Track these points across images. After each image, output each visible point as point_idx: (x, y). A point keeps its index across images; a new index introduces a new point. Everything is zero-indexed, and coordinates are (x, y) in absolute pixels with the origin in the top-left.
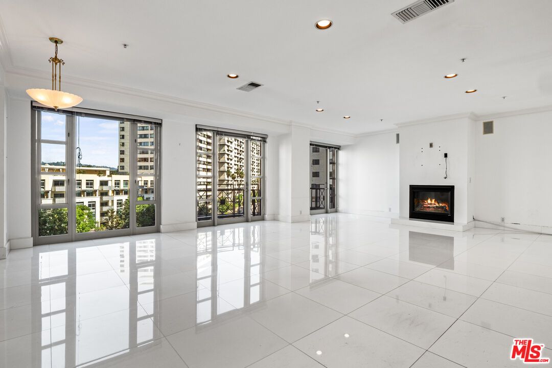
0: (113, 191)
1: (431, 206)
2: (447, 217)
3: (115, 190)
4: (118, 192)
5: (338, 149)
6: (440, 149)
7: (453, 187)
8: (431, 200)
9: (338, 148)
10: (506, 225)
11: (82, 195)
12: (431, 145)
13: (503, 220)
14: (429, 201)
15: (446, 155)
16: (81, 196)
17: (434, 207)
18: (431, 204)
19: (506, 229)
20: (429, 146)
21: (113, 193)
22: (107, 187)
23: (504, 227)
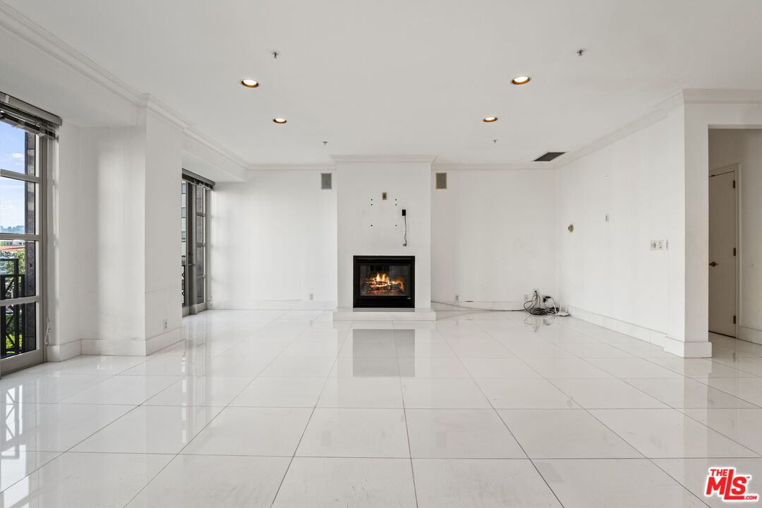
1: (380, 286)
2: (405, 300)
5: (211, 187)
6: (396, 202)
7: (413, 258)
8: (381, 277)
9: (210, 185)
10: (461, 304)
12: (385, 196)
13: (457, 298)
14: (378, 279)
15: (404, 213)
17: (384, 288)
18: (381, 283)
19: (460, 309)
20: (382, 196)
23: (459, 306)
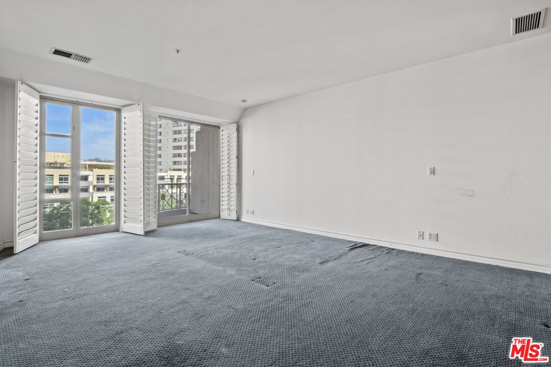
0: (94, 187)
3: (96, 186)
4: (100, 189)
11: (54, 192)
16: (52, 192)
21: (94, 189)
22: (87, 182)
